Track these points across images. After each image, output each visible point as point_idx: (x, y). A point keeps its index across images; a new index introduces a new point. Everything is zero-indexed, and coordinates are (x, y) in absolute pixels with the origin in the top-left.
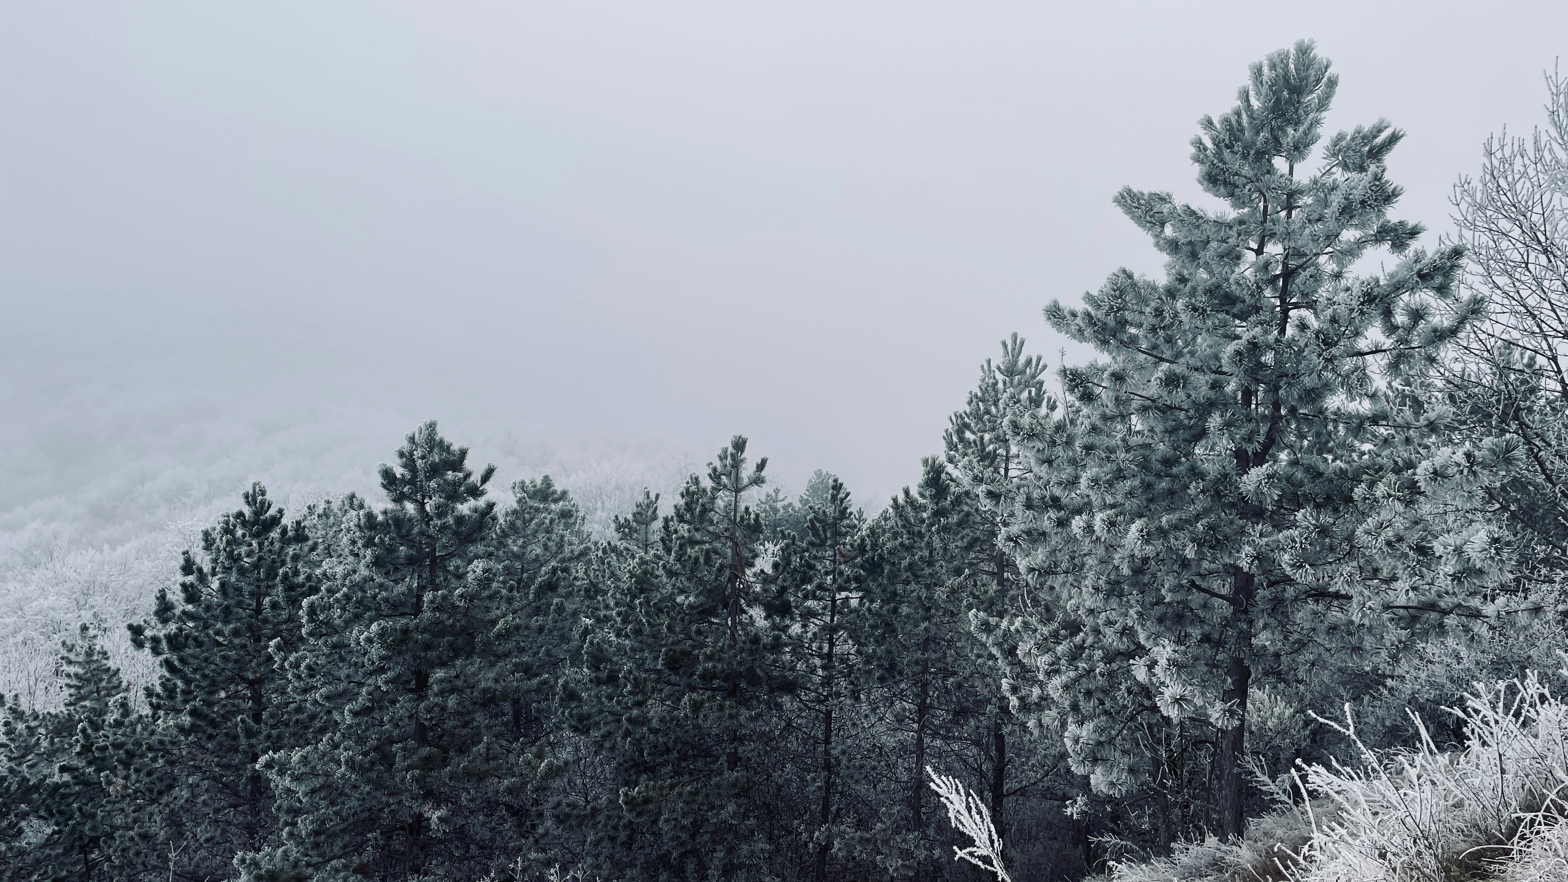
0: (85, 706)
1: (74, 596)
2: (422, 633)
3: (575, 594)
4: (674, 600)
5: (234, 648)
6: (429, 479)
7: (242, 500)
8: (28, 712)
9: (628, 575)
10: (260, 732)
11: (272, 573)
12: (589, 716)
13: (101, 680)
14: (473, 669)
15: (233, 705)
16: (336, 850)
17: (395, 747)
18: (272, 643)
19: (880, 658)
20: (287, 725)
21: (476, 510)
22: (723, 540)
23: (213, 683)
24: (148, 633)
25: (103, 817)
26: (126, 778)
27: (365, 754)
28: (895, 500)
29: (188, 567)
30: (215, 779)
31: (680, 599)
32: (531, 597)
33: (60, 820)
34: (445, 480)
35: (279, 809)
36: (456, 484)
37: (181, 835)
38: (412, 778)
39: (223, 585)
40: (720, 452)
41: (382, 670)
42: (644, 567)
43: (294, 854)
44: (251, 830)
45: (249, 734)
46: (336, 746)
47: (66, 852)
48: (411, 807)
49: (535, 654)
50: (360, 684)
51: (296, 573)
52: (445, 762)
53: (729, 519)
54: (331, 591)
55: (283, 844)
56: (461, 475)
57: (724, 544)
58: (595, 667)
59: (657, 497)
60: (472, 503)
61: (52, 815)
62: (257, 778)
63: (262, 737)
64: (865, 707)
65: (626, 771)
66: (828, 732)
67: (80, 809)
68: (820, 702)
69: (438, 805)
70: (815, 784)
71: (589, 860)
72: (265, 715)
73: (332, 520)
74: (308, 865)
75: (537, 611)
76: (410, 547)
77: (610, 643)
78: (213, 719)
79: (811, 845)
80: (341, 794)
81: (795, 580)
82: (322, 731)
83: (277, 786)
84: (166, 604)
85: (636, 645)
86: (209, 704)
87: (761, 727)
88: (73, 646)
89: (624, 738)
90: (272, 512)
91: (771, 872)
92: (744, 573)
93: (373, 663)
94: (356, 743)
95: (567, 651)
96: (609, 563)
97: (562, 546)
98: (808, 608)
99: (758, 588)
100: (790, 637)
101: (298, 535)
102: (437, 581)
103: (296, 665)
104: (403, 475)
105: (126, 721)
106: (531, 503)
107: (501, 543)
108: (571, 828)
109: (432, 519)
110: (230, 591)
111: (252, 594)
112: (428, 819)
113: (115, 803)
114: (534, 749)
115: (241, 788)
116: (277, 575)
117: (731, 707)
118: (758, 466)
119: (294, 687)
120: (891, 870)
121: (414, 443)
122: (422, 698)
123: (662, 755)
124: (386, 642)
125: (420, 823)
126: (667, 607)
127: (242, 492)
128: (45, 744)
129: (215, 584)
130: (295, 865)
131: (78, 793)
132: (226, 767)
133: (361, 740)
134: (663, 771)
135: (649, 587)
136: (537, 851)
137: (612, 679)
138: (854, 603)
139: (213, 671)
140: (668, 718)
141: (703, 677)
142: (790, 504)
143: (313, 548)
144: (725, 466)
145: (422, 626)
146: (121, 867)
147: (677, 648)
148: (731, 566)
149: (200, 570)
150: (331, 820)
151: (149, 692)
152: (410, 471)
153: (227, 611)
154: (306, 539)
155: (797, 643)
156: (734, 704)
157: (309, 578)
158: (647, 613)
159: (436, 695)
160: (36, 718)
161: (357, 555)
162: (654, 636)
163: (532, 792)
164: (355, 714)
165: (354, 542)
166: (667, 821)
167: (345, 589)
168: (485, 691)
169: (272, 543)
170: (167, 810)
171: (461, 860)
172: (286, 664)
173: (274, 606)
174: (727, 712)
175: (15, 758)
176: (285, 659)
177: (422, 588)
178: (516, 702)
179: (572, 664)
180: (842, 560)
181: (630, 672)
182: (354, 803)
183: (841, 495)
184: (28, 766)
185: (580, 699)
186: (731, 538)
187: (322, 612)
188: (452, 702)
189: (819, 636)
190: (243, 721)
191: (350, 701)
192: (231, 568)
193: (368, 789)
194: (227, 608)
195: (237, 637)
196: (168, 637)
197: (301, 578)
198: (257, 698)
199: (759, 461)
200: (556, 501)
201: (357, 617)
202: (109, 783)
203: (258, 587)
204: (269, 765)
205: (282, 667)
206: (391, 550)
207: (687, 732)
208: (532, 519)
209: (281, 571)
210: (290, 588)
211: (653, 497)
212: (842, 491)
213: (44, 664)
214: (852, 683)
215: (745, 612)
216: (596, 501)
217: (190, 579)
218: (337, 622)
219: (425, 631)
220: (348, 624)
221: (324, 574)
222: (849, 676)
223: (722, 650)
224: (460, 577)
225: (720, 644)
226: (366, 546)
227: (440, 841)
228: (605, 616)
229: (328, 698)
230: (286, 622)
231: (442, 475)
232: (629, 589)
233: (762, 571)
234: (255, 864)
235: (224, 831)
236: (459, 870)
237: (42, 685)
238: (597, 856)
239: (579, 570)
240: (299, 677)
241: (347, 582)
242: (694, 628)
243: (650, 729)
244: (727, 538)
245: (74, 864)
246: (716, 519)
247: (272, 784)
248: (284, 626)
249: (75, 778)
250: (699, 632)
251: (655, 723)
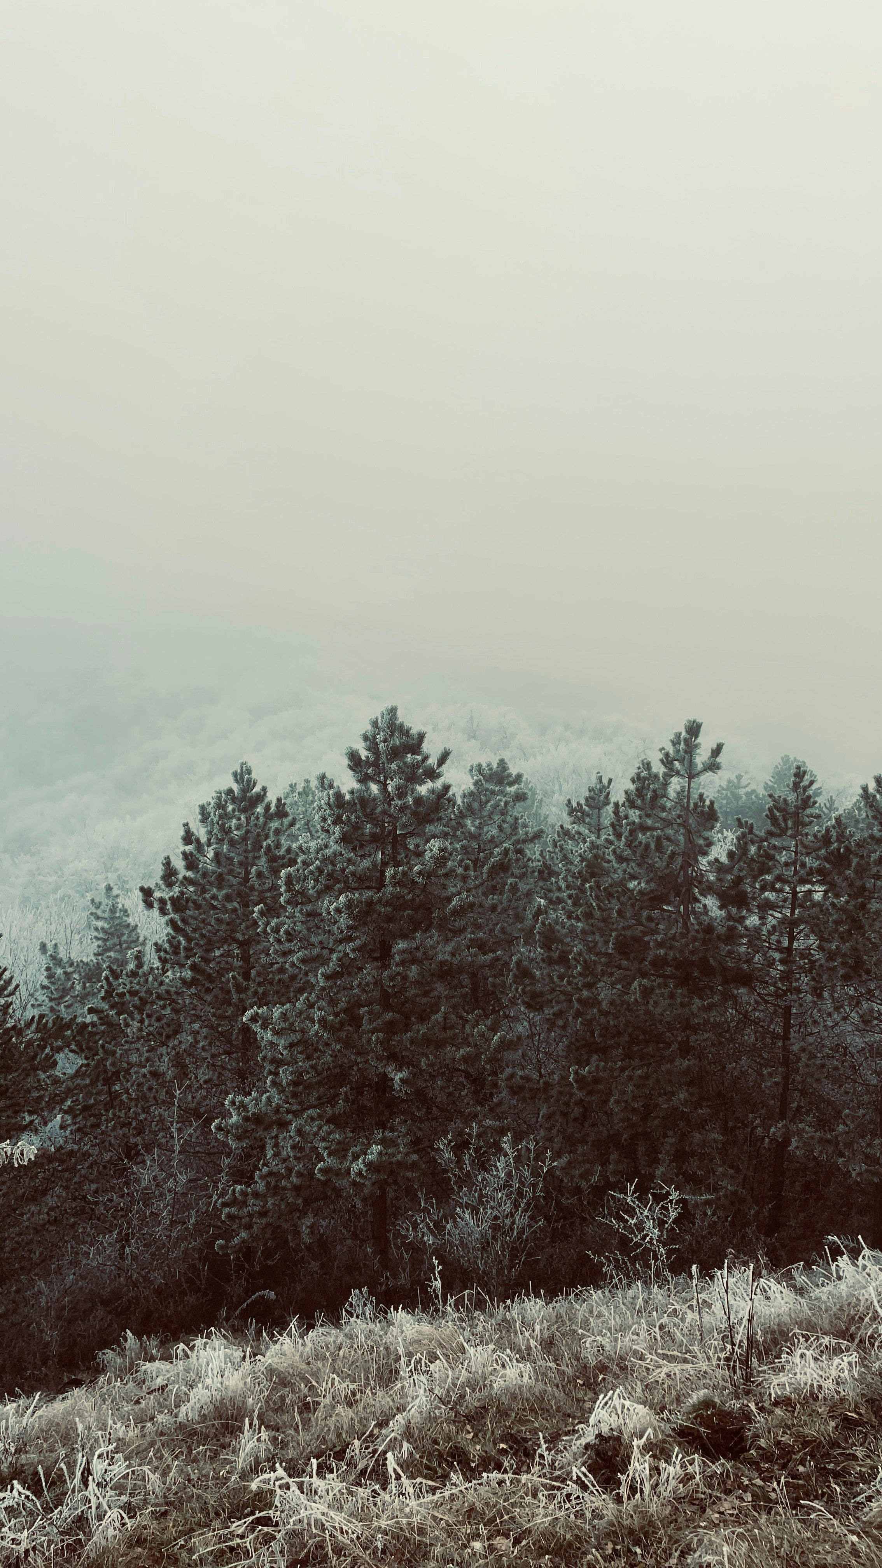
0: (110, 957)
1: (102, 860)
2: (385, 906)
3: (529, 874)
4: (625, 886)
5: (227, 911)
6: (390, 761)
7: (231, 778)
8: (65, 960)
9: (579, 858)
10: (248, 989)
11: (257, 846)
12: (541, 994)
13: (123, 934)
14: (431, 943)
15: (227, 963)
16: (312, 1100)
17: (362, 1010)
18: (256, 909)
19: (844, 956)
20: (271, 984)
21: (432, 791)
22: (675, 826)
23: (210, 942)
24: (157, 894)
25: (121, 1055)
26: (142, 1021)
27: (336, 1015)
28: (865, 789)
29: (188, 837)
30: (211, 1027)
31: (632, 885)
32: (485, 876)
33: (88, 1055)
34: (405, 763)
35: (264, 1058)
36: (415, 766)
37: (186, 1075)
38: (377, 1040)
39: (217, 854)
40: (672, 737)
41: (350, 939)
42: (594, 851)
43: (276, 1100)
44: (242, 1075)
45: (240, 989)
46: (311, 1006)
47: (93, 1083)
48: (377, 1067)
49: (491, 931)
50: (332, 951)
51: (278, 846)
52: (407, 1028)
53: (682, 806)
54: (306, 864)
55: (268, 1091)
56: (419, 758)
57: (677, 831)
58: (547, 947)
59: (610, 781)
60: (429, 785)
61: (82, 1050)
62: (246, 1030)
63: (250, 993)
64: (828, 1005)
65: (578, 1049)
66: (787, 1027)
67: (103, 1046)
68: (778, 996)
69: (401, 1068)
70: (771, 1081)
71: (542, 1133)
72: (253, 972)
73: (310, 798)
74: (288, 1112)
75: (493, 890)
76: (376, 825)
77: (563, 925)
78: (210, 975)
79: (767, 1140)
80: (316, 1050)
81: (752, 870)
82: (301, 991)
83: (263, 1038)
84: (171, 870)
85: (587, 928)
86: (207, 961)
87: (713, 1016)
88: (100, 903)
89: (575, 1018)
90: (257, 789)
91: (724, 1163)
92: (697, 861)
93: (342, 932)
94: (329, 1003)
95: (521, 930)
96: (561, 846)
97: (516, 828)
98: (767, 899)
99: (712, 877)
100: (746, 928)
101: (279, 811)
102: (399, 858)
103: (277, 930)
104: (367, 757)
105: (140, 971)
106: (487, 785)
107: (459, 823)
108: (524, 1100)
109: (393, 799)
110: (223, 859)
111: (241, 863)
112: (393, 1080)
113: (132, 1043)
114: (489, 1022)
115: (234, 1037)
116: (262, 847)
117: (683, 996)
118: (713, 752)
119: (275, 949)
120: (854, 1174)
121: (377, 727)
122: (386, 966)
123: (613, 1037)
124: (352, 912)
125: (385, 1081)
126: (617, 892)
127: (231, 771)
128: (78, 988)
129: (211, 854)
130: (277, 1110)
131: (103, 1032)
132: (221, 1017)
133: (333, 1002)
134: (614, 1053)
135: (599, 871)
136: (493, 1118)
137: (563, 959)
138: (818, 897)
139: (209, 931)
140: (618, 1002)
141: (654, 963)
142: (754, 791)
143: (292, 824)
144: (678, 751)
145: (384, 900)
146: (137, 1100)
147: (629, 933)
148: (684, 854)
149: (198, 841)
150: (308, 1073)
151: (158, 948)
152: (374, 753)
153: (220, 877)
154: (286, 815)
155: (755, 934)
156: (686, 992)
157: (289, 850)
158: (597, 897)
159: (397, 965)
160: (72, 965)
161: (328, 831)
162: (604, 920)
163: (486, 1063)
164: (327, 977)
165: (324, 819)
166: (617, 1102)
167: (317, 862)
168: (442, 963)
169: (257, 818)
170: (173, 1053)
171: (421, 1121)
172: (268, 929)
173: (260, 875)
174: (679, 1000)
175: (55, 999)
176: (268, 923)
177: (385, 864)
178: (473, 976)
179: (526, 943)
180: (804, 851)
181: (580, 954)
182: (328, 1059)
183: (805, 783)
184: (65, 1006)
185: (532, 977)
186: (684, 825)
187: (298, 882)
188: (414, 971)
189: (778, 929)
190: (234, 977)
191: (323, 964)
192: (223, 840)
193: (338, 1047)
194: (220, 875)
195: (228, 902)
196: (172, 899)
197: (282, 851)
198: (245, 958)
199: (715, 746)
200: (511, 784)
201: (328, 889)
202: (127, 1025)
203: (246, 857)
204: (254, 1019)
205: (265, 931)
206: (356, 827)
207: (637, 1016)
208: (488, 801)
209: (265, 844)
210: (273, 859)
211: (605, 781)
212: (806, 777)
213: (80, 917)
214: (813, 979)
215: (698, 901)
216: (554, 785)
217: (189, 848)
218: (311, 892)
219: (387, 904)
220: (320, 894)
221: (300, 848)
222: (811, 972)
223: (673, 938)
224: (419, 854)
225: (673, 932)
226: (335, 823)
227: (403, 1101)
228: (558, 898)
229: (303, 961)
230: (269, 890)
231: (402, 758)
232: (579, 873)
233: (717, 860)
234: (243, 1106)
235: (220, 1075)
236: (420, 1129)
237: (77, 937)
238: (550, 1129)
239: (534, 851)
240: (279, 941)
241: (320, 856)
242: (645, 914)
243: (600, 1011)
244: (679, 825)
245: (99, 1093)
246: (669, 804)
247: (258, 1037)
248: (268, 894)
249: (100, 1019)
250: (650, 919)
251: (605, 1006)
